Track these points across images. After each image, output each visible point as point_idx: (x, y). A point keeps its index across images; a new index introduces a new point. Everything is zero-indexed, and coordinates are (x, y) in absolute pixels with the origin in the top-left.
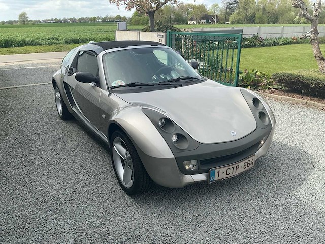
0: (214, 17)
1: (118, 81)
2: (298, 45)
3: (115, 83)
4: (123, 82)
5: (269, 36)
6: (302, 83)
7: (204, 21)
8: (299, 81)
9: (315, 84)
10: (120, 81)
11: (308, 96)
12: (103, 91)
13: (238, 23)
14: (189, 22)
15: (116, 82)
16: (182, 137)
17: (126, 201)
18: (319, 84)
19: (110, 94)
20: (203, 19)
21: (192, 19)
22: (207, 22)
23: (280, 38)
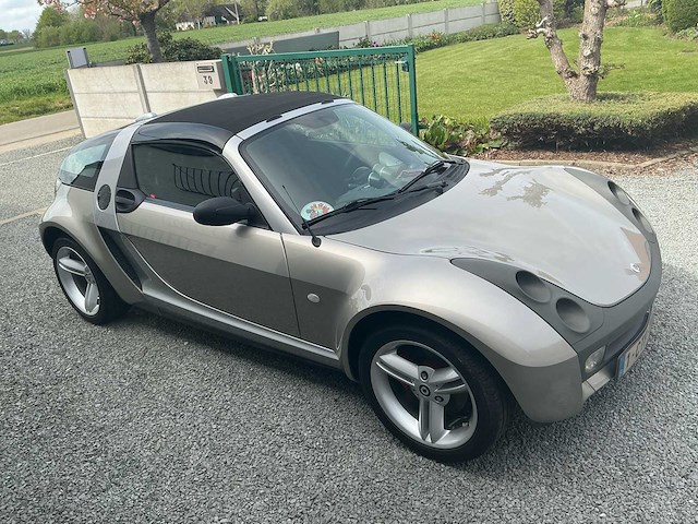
0: (232, 7)
1: (311, 204)
2: (446, 48)
3: (308, 211)
4: (325, 204)
5: (387, 38)
6: (558, 127)
7: (211, 19)
8: (551, 125)
9: (585, 127)
10: (317, 203)
11: (567, 151)
12: (287, 238)
13: (286, 17)
14: (178, 26)
15: (308, 207)
16: (567, 304)
17: (454, 481)
18: (593, 124)
19: (316, 242)
20: (208, 15)
21: (183, 19)
22: (219, 22)
23: (408, 40)
